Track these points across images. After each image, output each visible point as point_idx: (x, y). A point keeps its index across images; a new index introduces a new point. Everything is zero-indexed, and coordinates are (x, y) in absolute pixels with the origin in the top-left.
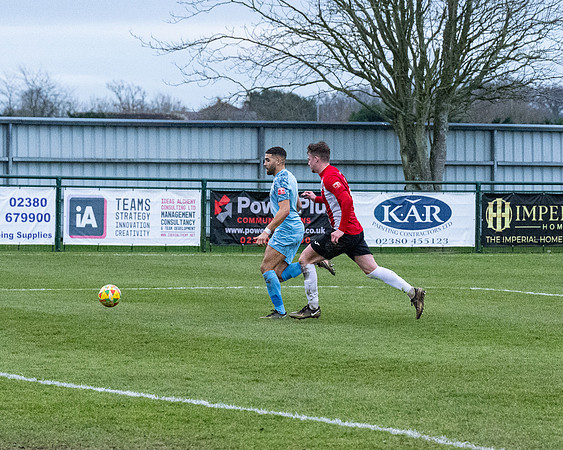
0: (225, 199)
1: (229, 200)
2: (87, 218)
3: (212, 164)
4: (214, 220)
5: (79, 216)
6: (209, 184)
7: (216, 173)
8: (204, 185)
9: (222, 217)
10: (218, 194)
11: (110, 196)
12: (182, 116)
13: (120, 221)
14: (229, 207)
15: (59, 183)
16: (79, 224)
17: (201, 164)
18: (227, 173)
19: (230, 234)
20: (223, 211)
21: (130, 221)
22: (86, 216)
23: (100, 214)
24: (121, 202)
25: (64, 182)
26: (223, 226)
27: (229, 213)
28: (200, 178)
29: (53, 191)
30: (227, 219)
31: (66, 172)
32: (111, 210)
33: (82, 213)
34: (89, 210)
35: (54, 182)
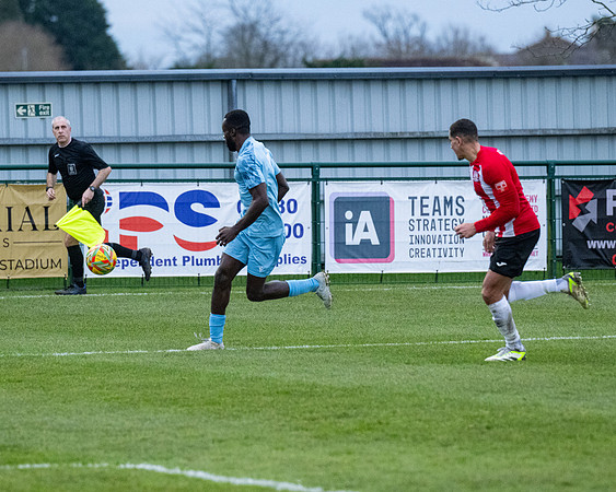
0: (585, 193)
1: (591, 195)
2: (363, 230)
3: (561, 137)
4: (569, 229)
5: (349, 227)
6: (559, 171)
7: (568, 152)
8: (550, 171)
9: (581, 223)
10: (573, 185)
11: (398, 193)
12: (489, 60)
13: (416, 233)
14: (592, 206)
15: (315, 173)
16: (349, 241)
17: (544, 137)
18: (586, 151)
19: (595, 251)
20: (582, 213)
21: (431, 233)
22: (360, 227)
23: (384, 223)
24: (417, 202)
25: (324, 173)
26: (584, 237)
27: (593, 216)
28: (544, 160)
29: (306, 188)
30: (590, 225)
31: (325, 155)
32: (401, 216)
33: (355, 222)
34: (366, 217)
35: (307, 173)
